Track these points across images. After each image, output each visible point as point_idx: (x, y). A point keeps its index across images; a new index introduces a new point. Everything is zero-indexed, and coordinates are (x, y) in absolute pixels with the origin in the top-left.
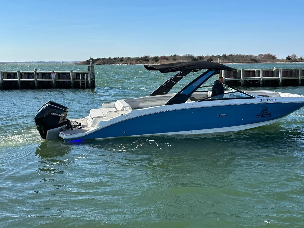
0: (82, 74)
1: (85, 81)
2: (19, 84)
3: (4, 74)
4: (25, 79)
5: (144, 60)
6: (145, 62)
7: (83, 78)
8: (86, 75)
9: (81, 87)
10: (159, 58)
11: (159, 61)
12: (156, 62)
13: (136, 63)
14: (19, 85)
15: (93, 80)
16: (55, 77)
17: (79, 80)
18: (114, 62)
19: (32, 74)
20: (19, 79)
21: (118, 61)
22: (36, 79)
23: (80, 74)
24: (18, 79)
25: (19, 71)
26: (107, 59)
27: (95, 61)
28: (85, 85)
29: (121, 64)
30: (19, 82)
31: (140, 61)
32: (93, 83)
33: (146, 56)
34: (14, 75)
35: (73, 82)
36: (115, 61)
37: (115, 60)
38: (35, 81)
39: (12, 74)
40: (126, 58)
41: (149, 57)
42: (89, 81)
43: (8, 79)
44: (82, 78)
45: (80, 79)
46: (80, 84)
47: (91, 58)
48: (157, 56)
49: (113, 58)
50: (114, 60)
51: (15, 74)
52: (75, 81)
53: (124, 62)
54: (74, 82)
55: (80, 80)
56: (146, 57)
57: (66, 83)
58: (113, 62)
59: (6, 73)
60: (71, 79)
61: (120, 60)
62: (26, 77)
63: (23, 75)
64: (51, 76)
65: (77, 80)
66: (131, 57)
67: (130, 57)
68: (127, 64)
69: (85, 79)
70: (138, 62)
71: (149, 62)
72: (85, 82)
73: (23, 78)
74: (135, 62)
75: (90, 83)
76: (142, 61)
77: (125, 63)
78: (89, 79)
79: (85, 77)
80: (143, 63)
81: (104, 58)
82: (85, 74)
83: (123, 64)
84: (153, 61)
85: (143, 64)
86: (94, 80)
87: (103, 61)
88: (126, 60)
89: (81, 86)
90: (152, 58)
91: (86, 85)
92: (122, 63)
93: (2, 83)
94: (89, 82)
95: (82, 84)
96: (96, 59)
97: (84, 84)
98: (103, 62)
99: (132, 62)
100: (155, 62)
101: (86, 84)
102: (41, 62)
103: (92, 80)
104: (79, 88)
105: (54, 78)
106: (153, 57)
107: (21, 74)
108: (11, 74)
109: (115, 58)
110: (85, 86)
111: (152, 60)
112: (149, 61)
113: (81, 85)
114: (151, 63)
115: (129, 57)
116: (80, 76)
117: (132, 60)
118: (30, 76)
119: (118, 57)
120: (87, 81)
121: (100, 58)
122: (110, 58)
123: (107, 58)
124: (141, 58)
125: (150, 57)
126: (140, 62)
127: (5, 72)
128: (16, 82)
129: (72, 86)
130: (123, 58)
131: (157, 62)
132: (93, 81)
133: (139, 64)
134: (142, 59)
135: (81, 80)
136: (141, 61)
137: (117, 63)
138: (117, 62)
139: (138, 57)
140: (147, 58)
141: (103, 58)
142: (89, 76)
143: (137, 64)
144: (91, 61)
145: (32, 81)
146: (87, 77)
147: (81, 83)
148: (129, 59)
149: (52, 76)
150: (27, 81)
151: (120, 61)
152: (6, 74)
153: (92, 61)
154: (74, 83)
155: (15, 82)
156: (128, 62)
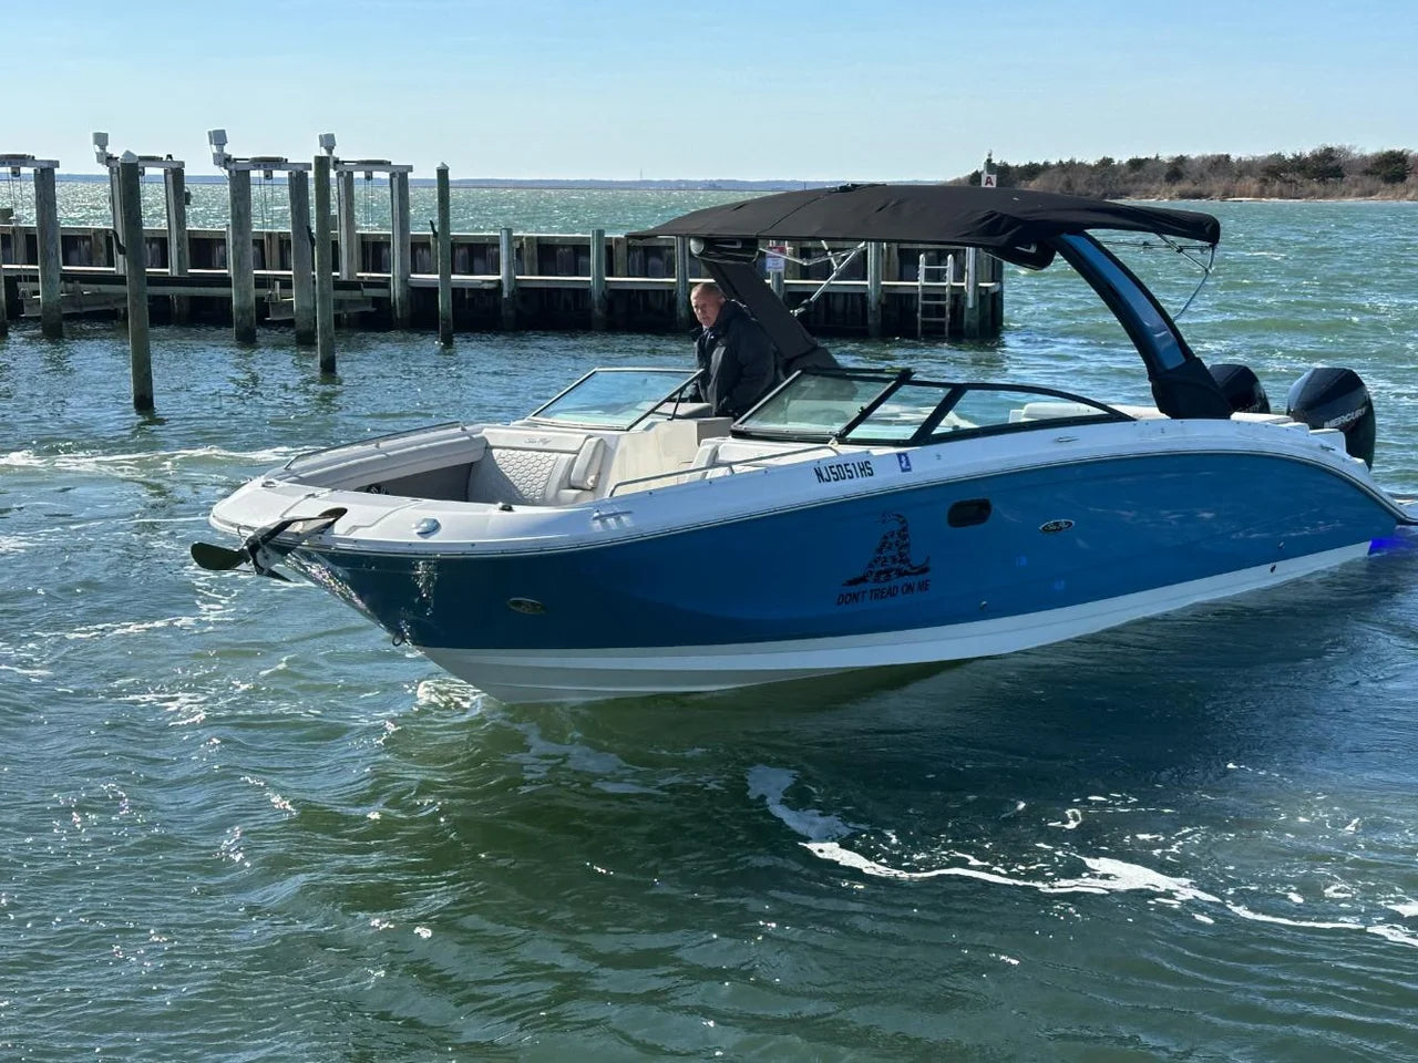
0: (930, 254)
1: (948, 297)
2: (596, 305)
3: (522, 245)
4: (629, 276)
5: (1315, 171)
6: (1315, 186)
7: (938, 275)
8: (955, 258)
9: (924, 332)
10: (1411, 164)
11: (1411, 179)
12: (1389, 186)
13: (1261, 194)
14: (597, 310)
15: (993, 291)
16: (782, 270)
17: (914, 291)
18: (1125, 183)
19: (667, 251)
20: (600, 279)
21: (1151, 182)
22: (686, 281)
23: (920, 252)
24: (590, 279)
25: (600, 233)
26: (1089, 167)
27: (1022, 178)
28: (943, 315)
29: (1171, 198)
30: (596, 297)
31: (1285, 182)
32: (992, 305)
33: (1330, 150)
34: (575, 254)
35: (879, 302)
36: (1134, 181)
37: (1132, 175)
38: (677, 290)
39: (564, 247)
40: (1205, 160)
41: (1348, 154)
42: (970, 294)
43: (540, 275)
44: (930, 275)
45: (921, 282)
46: (919, 315)
47: (989, 161)
48: (1398, 148)
49: (1125, 160)
50: (1131, 171)
51: (580, 249)
52: (888, 295)
53: (1186, 186)
54: (883, 301)
55: (916, 287)
56: (1328, 155)
57: (839, 304)
58: (1122, 187)
59: (535, 244)
60: (867, 283)
61: (1166, 170)
62: (634, 269)
63: (620, 252)
64: (764, 265)
65: (898, 291)
66: (1234, 158)
67: (1228, 157)
68: (1207, 197)
69: (949, 281)
70: (1277, 186)
71: (1344, 187)
72: (947, 303)
73: (619, 272)
74: (1255, 187)
75: (975, 307)
76: (1299, 181)
77: (1197, 188)
78: (967, 284)
79: (950, 275)
80: (1308, 190)
81: (1072, 163)
82: (950, 257)
83: (1183, 196)
84: (1368, 182)
85: (1306, 197)
86: (997, 289)
87: (1064, 178)
88: (1202, 176)
89: (922, 322)
90: (1364, 159)
91: (948, 316)
92: (1176, 189)
93: (511, 294)
94: (970, 304)
95: (927, 311)
96: (1022, 164)
97: (940, 311)
98: (1060, 185)
99: (1241, 185)
100: (1383, 185)
101: (953, 311)
102: (720, 181)
103: (983, 293)
104: (912, 334)
105: (779, 274)
106: (1377, 154)
107: (609, 250)
108: (558, 246)
109: (1136, 164)
110: (943, 324)
111: (1367, 172)
112: (1343, 176)
113: (924, 314)
114: (1354, 191)
115: (1220, 157)
116: (922, 266)
117: (1240, 175)
118: (653, 261)
119: (1153, 157)
120: (958, 295)
121: (1046, 163)
122: (1106, 162)
123: (1092, 161)
124: (1297, 159)
125: (1355, 152)
126: (1285, 188)
127: (528, 238)
128: (581, 293)
129: (870, 321)
130: (1181, 160)
131: (1400, 187)
132: (994, 295)
133: (1281, 195)
134: (1300, 165)
135: (923, 287)
136: (1291, 182)
137: (1146, 191)
138: (1144, 185)
139: (1279, 157)
140: (1332, 159)
141: (1066, 160)
142: (970, 265)
143: (1272, 196)
144: (989, 181)
145: (664, 291)
146: (959, 276)
147: (925, 306)
148: (1220, 164)
149: (769, 262)
150: (638, 291)
151: (1163, 177)
152: (535, 248)
153: (994, 178)
154: (882, 306)
155: (576, 291)
156: (1215, 187)
